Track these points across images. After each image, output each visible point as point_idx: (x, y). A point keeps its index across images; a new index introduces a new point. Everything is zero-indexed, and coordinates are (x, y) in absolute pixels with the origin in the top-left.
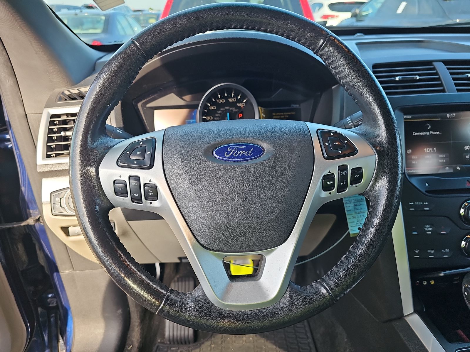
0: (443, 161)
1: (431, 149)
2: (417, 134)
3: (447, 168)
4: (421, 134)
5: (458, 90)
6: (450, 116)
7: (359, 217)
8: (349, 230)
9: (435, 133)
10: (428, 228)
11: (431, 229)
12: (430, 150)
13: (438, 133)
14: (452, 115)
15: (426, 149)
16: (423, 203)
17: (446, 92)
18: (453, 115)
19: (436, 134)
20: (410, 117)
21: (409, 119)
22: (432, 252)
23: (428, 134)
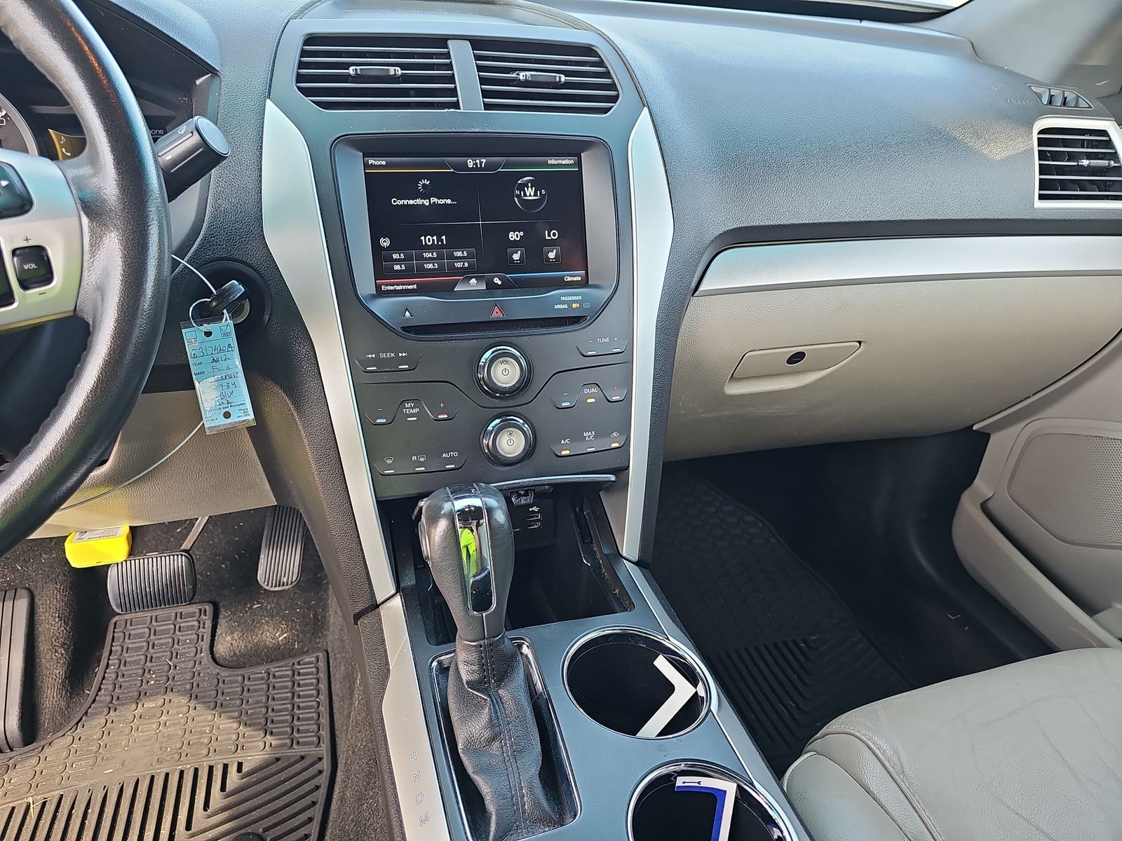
0: (464, 264)
1: (435, 238)
2: (400, 202)
3: (473, 281)
4: (411, 202)
5: (487, 106)
6: (474, 164)
7: (225, 387)
8: (204, 421)
9: (442, 202)
10: (411, 408)
11: (416, 410)
12: (433, 240)
13: (449, 201)
14: (478, 161)
15: (423, 238)
16: (397, 354)
17: (459, 109)
18: (481, 163)
19: (446, 204)
20: (384, 163)
21: (380, 167)
22: (422, 460)
23: (426, 203)
